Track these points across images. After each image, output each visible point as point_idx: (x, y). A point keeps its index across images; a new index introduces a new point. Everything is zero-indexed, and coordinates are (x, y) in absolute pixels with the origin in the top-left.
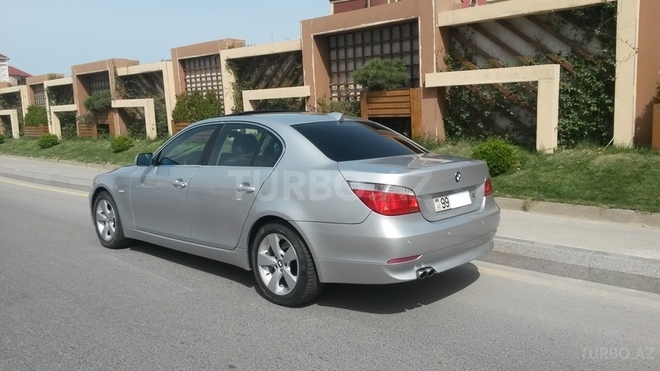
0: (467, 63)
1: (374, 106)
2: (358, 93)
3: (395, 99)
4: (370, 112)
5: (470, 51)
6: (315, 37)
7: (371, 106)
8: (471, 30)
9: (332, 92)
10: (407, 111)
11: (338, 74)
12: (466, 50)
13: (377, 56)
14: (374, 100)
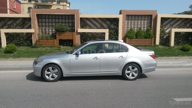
0: (85, 27)
1: (61, 36)
3: (68, 35)
4: (59, 38)
5: (85, 24)
7: (60, 36)
8: (86, 19)
10: (72, 38)
11: (42, 26)
12: (84, 24)
13: (60, 22)
14: (61, 35)
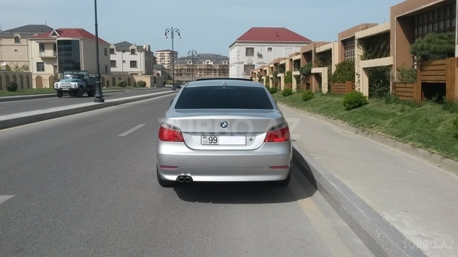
2: (415, 63)
4: (423, 78)
6: (398, 18)
7: (423, 73)
9: (414, 61)
10: (443, 78)
14: (425, 68)
